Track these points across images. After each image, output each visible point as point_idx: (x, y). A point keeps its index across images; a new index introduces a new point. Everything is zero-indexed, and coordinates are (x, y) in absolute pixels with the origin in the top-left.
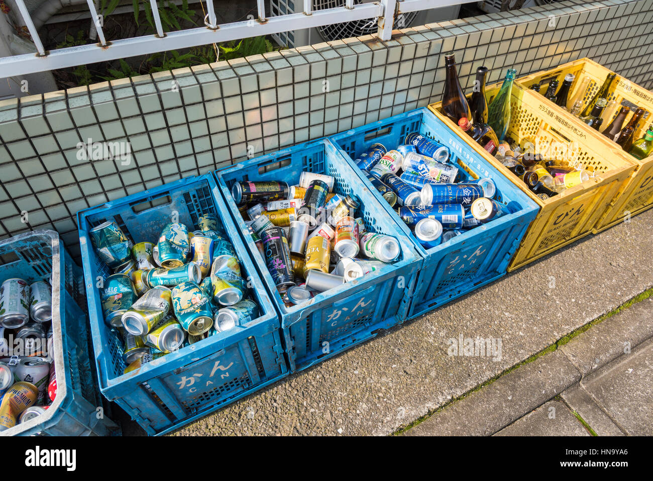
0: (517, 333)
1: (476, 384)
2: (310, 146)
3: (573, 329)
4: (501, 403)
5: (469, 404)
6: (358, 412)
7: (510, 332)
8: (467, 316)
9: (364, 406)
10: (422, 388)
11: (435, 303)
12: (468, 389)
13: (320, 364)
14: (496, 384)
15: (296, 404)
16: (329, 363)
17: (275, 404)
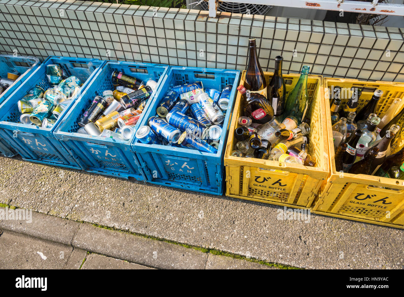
0: (193, 228)
1: (144, 233)
2: (158, 67)
3: (225, 250)
4: (147, 252)
5: (134, 239)
6: (89, 204)
7: (189, 225)
8: (179, 201)
9: (93, 204)
10: (122, 216)
11: (170, 184)
12: (139, 232)
13: (98, 175)
14: (156, 242)
15: (74, 183)
16: (102, 177)
17: (68, 178)
